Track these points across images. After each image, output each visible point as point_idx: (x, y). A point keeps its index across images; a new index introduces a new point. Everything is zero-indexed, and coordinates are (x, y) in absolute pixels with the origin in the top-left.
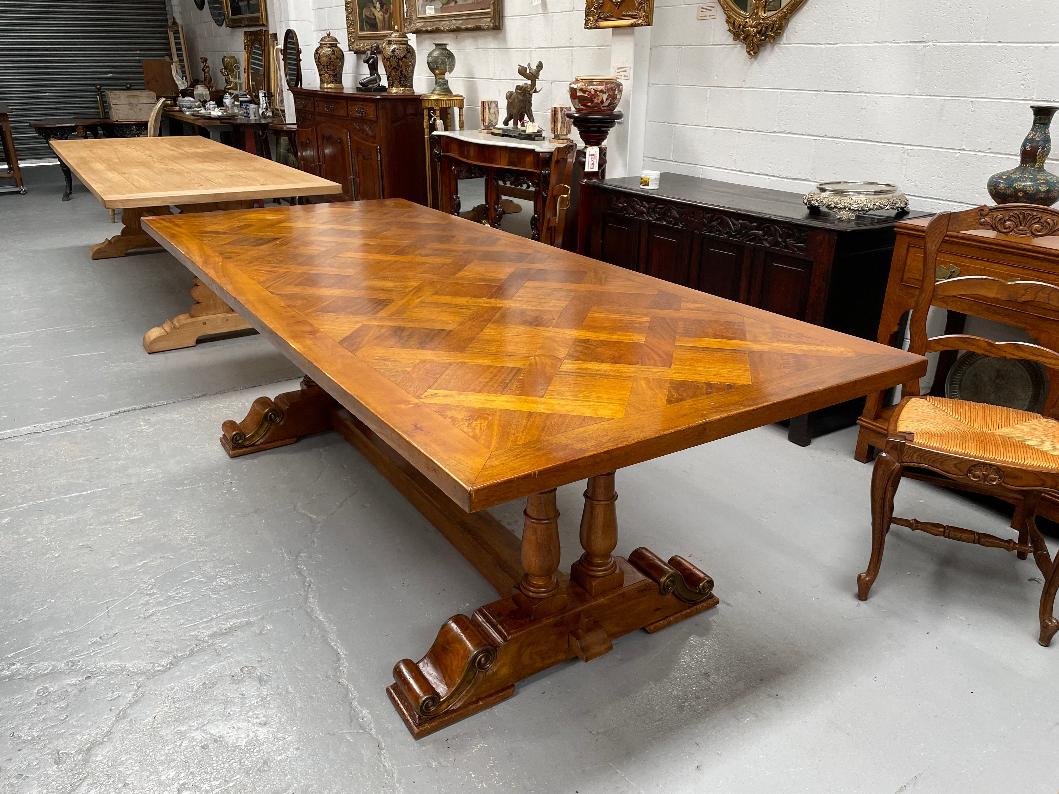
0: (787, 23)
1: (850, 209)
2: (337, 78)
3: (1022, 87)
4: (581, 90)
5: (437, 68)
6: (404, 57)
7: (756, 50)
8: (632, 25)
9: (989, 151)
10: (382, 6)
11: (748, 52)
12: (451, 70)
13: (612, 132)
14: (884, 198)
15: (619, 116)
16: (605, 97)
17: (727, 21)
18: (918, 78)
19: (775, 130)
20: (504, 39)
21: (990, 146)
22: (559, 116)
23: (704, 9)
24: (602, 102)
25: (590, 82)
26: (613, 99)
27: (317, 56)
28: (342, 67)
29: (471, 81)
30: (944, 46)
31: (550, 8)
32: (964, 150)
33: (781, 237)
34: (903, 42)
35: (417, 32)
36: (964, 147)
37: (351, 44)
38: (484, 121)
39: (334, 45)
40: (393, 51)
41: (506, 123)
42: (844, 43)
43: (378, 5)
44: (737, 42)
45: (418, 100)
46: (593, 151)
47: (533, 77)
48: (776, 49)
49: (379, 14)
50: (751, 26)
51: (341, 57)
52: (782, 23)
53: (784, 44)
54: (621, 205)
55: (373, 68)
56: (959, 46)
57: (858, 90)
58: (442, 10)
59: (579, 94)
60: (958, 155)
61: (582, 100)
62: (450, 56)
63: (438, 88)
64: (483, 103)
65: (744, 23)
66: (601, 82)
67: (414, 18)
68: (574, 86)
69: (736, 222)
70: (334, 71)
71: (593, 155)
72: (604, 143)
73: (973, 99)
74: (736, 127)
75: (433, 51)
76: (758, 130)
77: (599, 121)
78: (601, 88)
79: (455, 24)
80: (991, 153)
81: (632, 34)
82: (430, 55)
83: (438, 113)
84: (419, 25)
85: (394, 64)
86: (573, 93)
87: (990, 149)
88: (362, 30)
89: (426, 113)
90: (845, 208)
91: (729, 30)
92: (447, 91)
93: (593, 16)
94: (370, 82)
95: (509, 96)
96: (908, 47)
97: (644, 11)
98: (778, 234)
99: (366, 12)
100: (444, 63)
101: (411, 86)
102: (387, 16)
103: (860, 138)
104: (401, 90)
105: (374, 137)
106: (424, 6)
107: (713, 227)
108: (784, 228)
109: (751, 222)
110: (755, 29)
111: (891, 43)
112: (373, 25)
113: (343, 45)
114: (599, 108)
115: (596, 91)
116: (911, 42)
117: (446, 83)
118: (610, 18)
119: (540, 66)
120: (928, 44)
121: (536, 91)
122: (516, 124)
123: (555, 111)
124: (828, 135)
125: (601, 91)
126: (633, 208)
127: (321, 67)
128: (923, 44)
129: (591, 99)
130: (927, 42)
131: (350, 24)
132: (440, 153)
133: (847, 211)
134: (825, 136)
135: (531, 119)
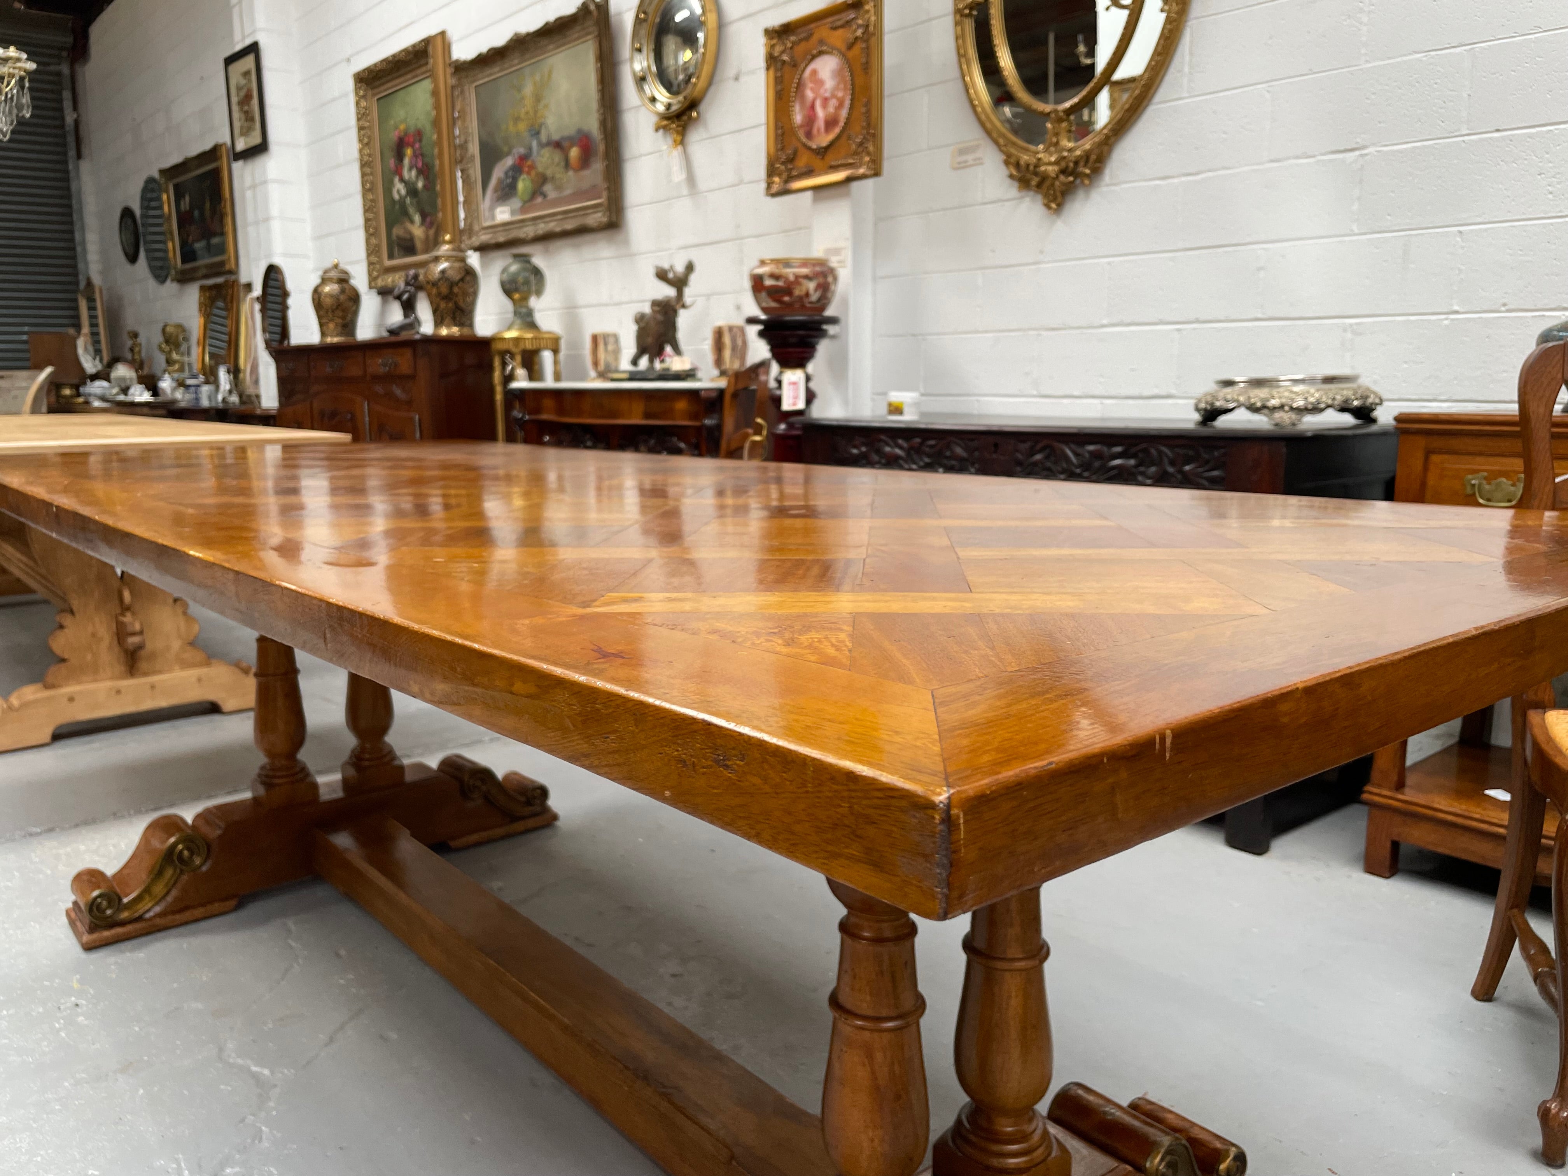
0: (1110, 152)
1: (1292, 409)
2: (349, 327)
3: (1550, 196)
4: (773, 276)
5: (516, 290)
6: (462, 280)
7: (1059, 200)
8: (849, 180)
9: (1503, 309)
10: (424, 216)
11: (1048, 206)
12: (539, 292)
13: (823, 348)
14: (1348, 389)
15: (833, 321)
16: (811, 286)
17: (1007, 163)
18: (1355, 207)
19: (1105, 322)
20: (626, 242)
21: (1504, 301)
22: (727, 340)
23: (962, 152)
24: (807, 295)
25: (786, 263)
26: (825, 289)
27: (316, 296)
28: (356, 313)
29: (571, 312)
30: (1398, 151)
31: (703, 184)
32: (1457, 312)
33: (1172, 463)
34: (1322, 154)
35: (482, 249)
36: (1456, 308)
37: (372, 280)
38: (596, 364)
39: (344, 280)
40: (443, 272)
41: (635, 362)
42: (1213, 171)
43: (417, 218)
44: (1024, 193)
45: (485, 344)
46: (793, 377)
47: (680, 283)
48: (1093, 193)
49: (418, 231)
50: (1050, 164)
51: (355, 298)
52: (1102, 152)
53: (1108, 185)
54: (855, 451)
55: (409, 307)
56: (1425, 146)
57: (1248, 240)
58: (523, 210)
59: (769, 282)
60: (1446, 322)
61: (775, 293)
62: (537, 273)
63: (518, 322)
64: (595, 339)
65: (1035, 160)
66: (805, 263)
67: (476, 228)
68: (760, 271)
69: (1079, 450)
70: (344, 318)
71: (794, 383)
72: (810, 367)
73: (1461, 228)
74: (1033, 326)
75: (510, 265)
76: (1075, 326)
77: (801, 325)
78: (804, 271)
79: (542, 228)
80: (1508, 311)
81: (848, 194)
82: (504, 270)
83: (519, 358)
84: (485, 238)
85: (444, 290)
86: (757, 284)
87: (1504, 305)
88: (391, 256)
89: (497, 363)
90: (1282, 407)
91: (1011, 176)
92: (532, 325)
93: (779, 175)
94: (403, 327)
95: (640, 319)
96: (1330, 161)
97: (868, 154)
98: (1166, 461)
99: (397, 231)
100: (527, 282)
101: (471, 325)
102: (432, 232)
103: (1260, 316)
104: (455, 330)
105: (409, 403)
106: (492, 209)
107: (1035, 464)
108: (1177, 446)
110: (1056, 168)
111: (1298, 157)
112: (408, 247)
113: (360, 280)
114: (803, 306)
115: (797, 277)
116: (1334, 152)
117: (530, 313)
118: (809, 173)
119: (690, 268)
120: (1366, 151)
121: (684, 306)
122: (651, 361)
123: (719, 334)
124: (1201, 319)
125: (807, 277)
126: (879, 452)
127: (321, 313)
128: (1357, 153)
129: (788, 290)
130: (1364, 147)
131: (372, 251)
132: (523, 416)
133: (1287, 412)
134: (1198, 321)
135: (677, 351)
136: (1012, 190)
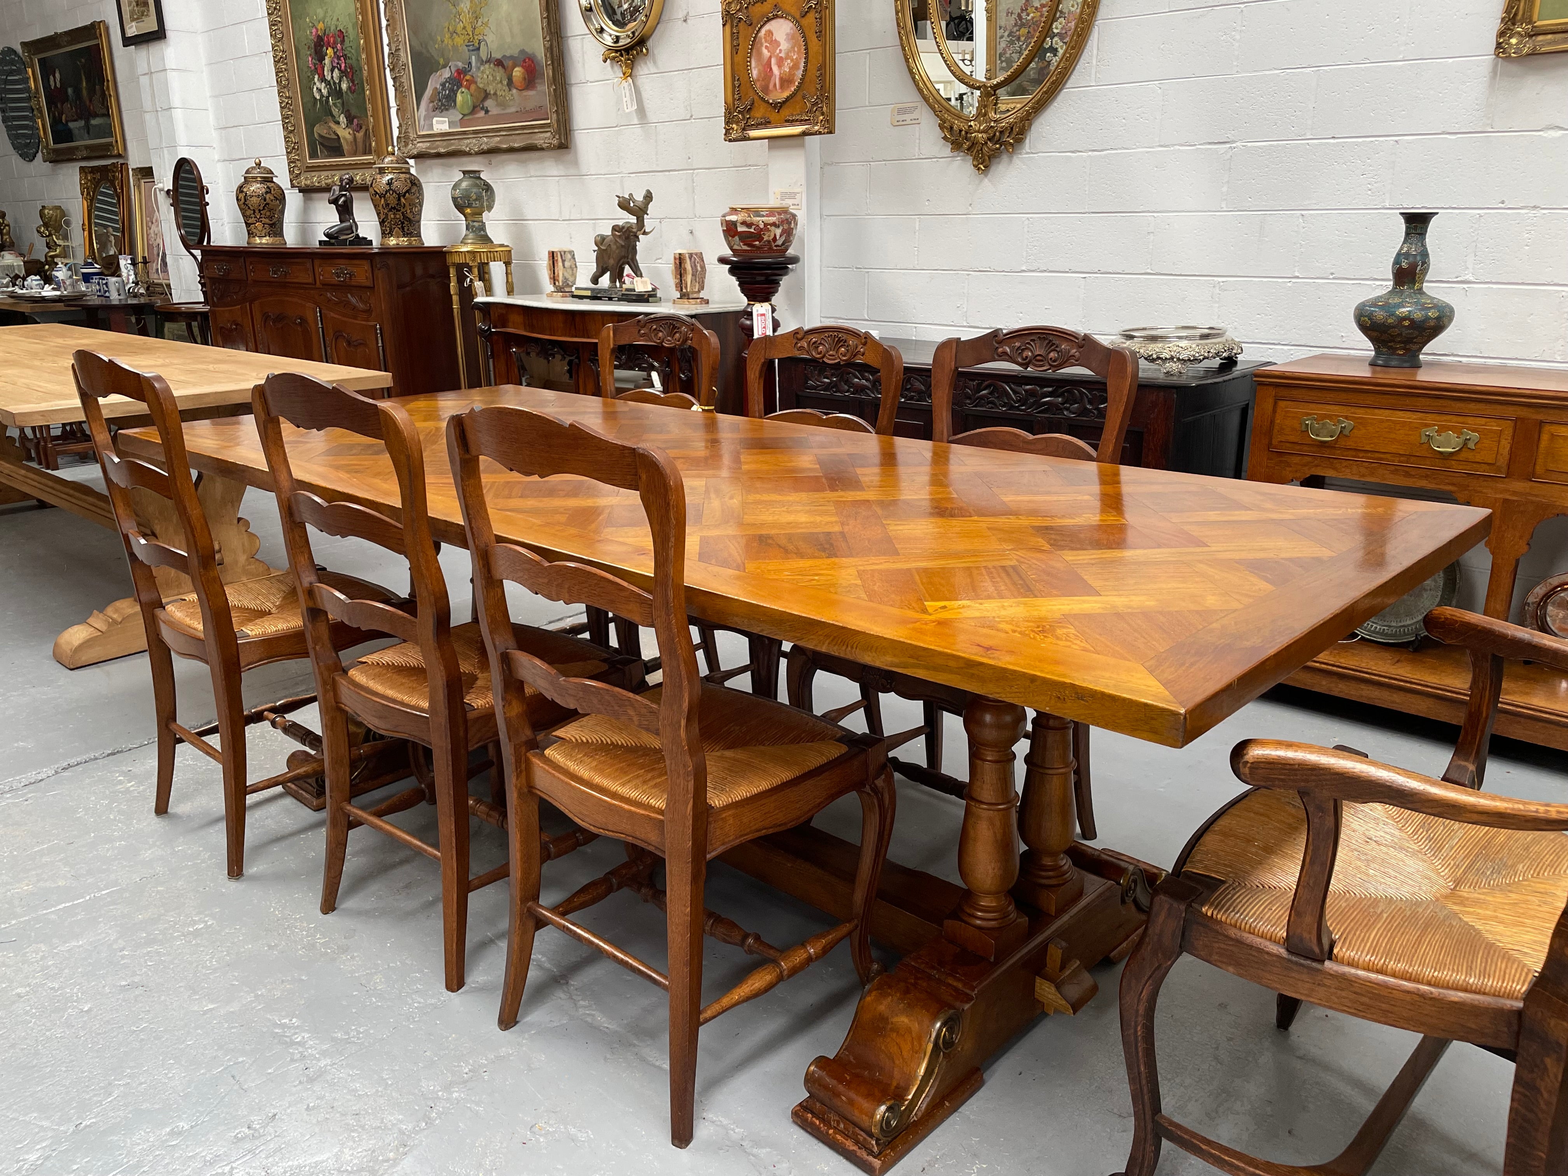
0: (1030, 125)
1: (1179, 359)
2: (276, 228)
3: (1367, 193)
4: (744, 223)
5: (469, 206)
6: (407, 191)
7: (987, 162)
8: (804, 134)
9: (1331, 277)
10: (350, 120)
11: (975, 166)
12: (490, 208)
13: (785, 282)
14: (1219, 343)
15: (795, 260)
16: (778, 232)
17: (941, 127)
18: (1225, 189)
19: (1024, 268)
20: (576, 163)
21: (1332, 271)
22: (688, 266)
23: (901, 111)
24: (775, 239)
25: (757, 212)
26: (788, 233)
27: (241, 196)
28: (282, 212)
29: (519, 224)
30: (1259, 147)
31: (652, 116)
32: (1298, 277)
33: (1090, 403)
34: (1201, 144)
35: (418, 157)
36: (1297, 274)
37: (294, 178)
38: (554, 279)
39: (268, 179)
40: (390, 183)
41: (595, 280)
42: (1116, 149)
43: (342, 119)
44: (956, 153)
45: (438, 255)
46: (760, 309)
47: (640, 212)
48: (1015, 159)
49: (344, 132)
50: (979, 131)
51: (281, 198)
52: (1024, 125)
53: (1027, 153)
54: (826, 380)
55: (345, 211)
56: (1279, 146)
57: (1142, 208)
58: (462, 123)
59: (741, 229)
60: (1289, 284)
61: (745, 238)
62: (488, 188)
63: (471, 236)
64: (552, 255)
65: (966, 127)
66: (772, 212)
67: (412, 136)
68: (733, 218)
69: (1018, 389)
70: (271, 218)
71: (763, 315)
72: (775, 299)
73: (1303, 212)
74: (965, 268)
75: (461, 181)
76: (997, 269)
77: (768, 266)
78: (772, 219)
79: (486, 142)
80: (1334, 278)
81: (803, 146)
82: (455, 187)
83: (476, 271)
84: (422, 146)
85: (393, 202)
86: (730, 230)
87: (1332, 274)
88: (313, 155)
89: (452, 273)
90: (1172, 358)
91: (945, 138)
92: (486, 239)
93: (737, 123)
94: (341, 231)
95: (600, 241)
96: (1207, 150)
97: (823, 114)
98: (1086, 400)
99: (318, 130)
100: (479, 198)
101: (419, 235)
102: (360, 135)
103: (1149, 271)
104: (403, 241)
105: (369, 311)
106: (429, 118)
107: (982, 398)
108: (1095, 390)
109: (1042, 387)
110: (985, 136)
111: (1182, 145)
112: (334, 148)
113: (282, 179)
114: (771, 248)
115: (766, 225)
116: (1210, 143)
117: (483, 228)
118: (766, 124)
119: (649, 197)
120: (1234, 145)
121: (645, 233)
122: (613, 280)
123: (680, 261)
124: (1103, 270)
125: (774, 224)
126: (847, 382)
127: (248, 212)
128: (1228, 146)
129: (758, 236)
130: (1233, 142)
131: (292, 149)
132: (489, 329)
133: (1175, 362)
134: (1098, 272)
135: (637, 272)
136: (947, 150)
